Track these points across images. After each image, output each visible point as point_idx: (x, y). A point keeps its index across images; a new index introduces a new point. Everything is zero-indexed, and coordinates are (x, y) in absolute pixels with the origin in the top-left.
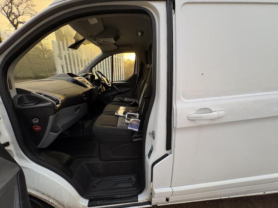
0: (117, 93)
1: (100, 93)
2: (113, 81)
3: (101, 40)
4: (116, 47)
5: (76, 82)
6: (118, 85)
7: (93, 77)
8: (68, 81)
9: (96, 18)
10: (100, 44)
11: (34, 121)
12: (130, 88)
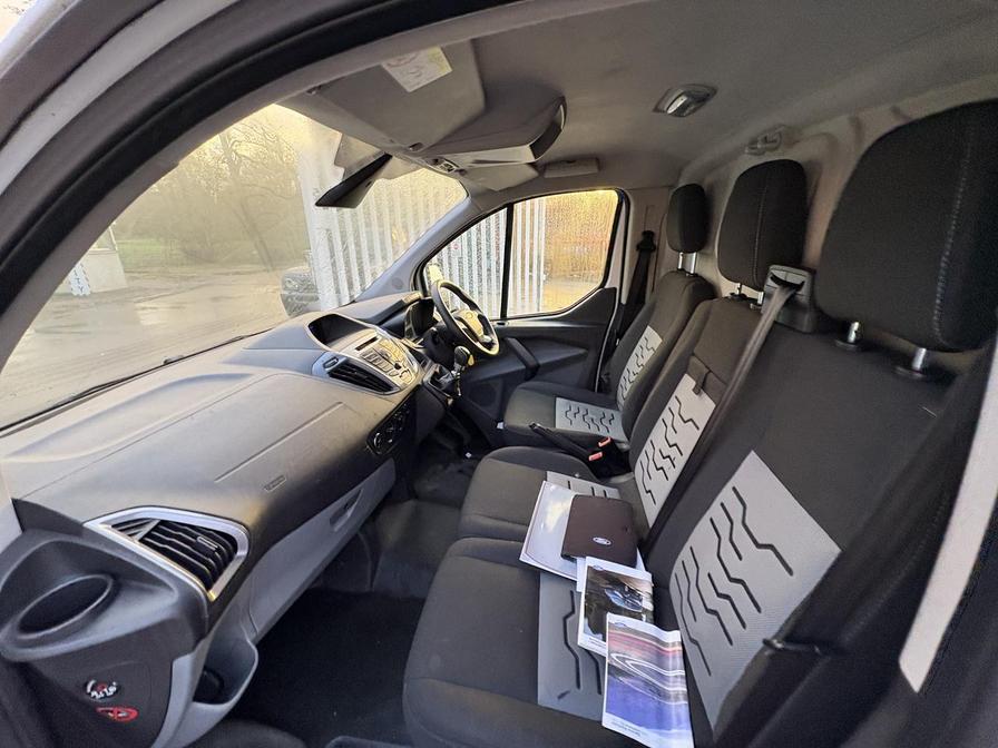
0: (523, 367)
1: (450, 402)
2: (508, 316)
3: (465, 159)
4: (532, 173)
5: (345, 372)
6: (530, 337)
7: (425, 306)
8: (307, 370)
9: (437, 51)
10: (462, 172)
11: (94, 693)
12: (581, 351)
